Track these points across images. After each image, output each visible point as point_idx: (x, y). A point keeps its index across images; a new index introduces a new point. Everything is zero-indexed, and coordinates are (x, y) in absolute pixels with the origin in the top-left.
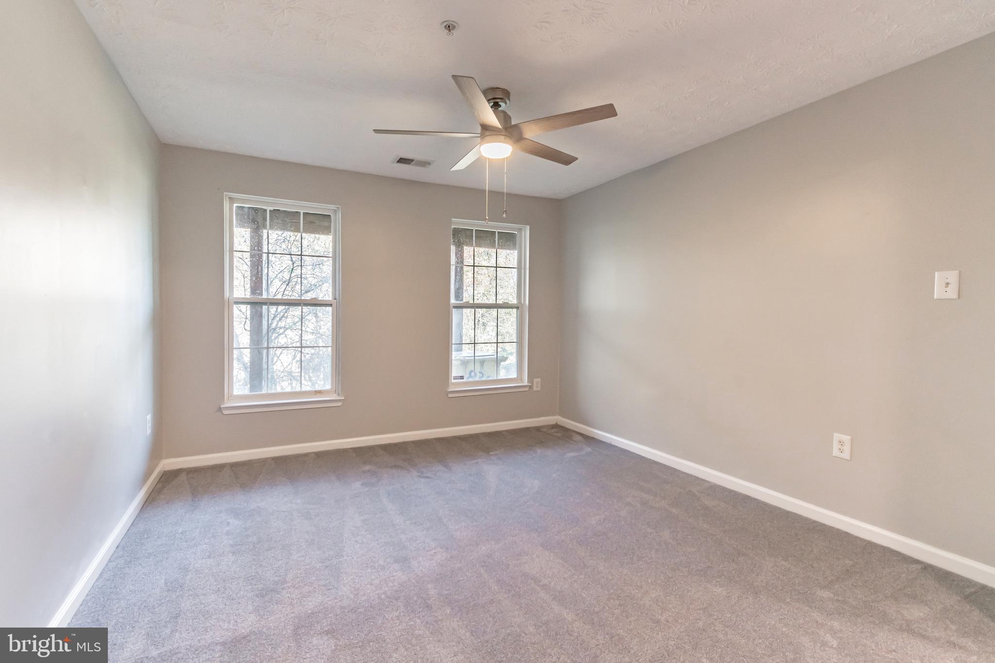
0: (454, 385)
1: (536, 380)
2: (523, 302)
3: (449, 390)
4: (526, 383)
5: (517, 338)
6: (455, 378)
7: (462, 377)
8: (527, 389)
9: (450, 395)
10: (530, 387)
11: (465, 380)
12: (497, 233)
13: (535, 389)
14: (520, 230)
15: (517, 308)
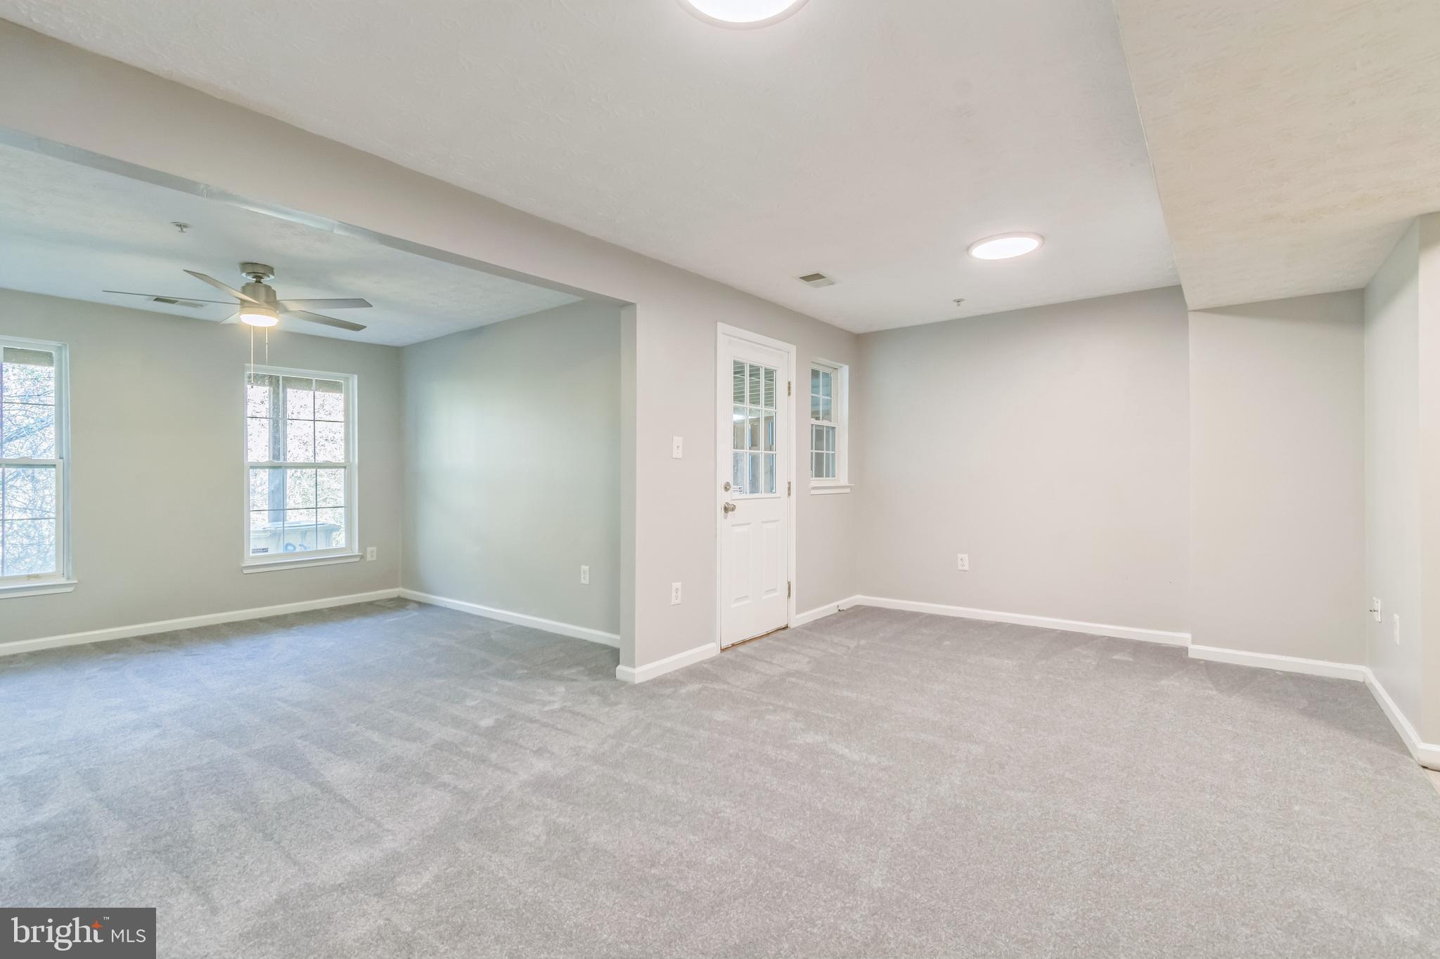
0: (250, 558)
1: (369, 549)
2: (351, 461)
3: (244, 565)
4: (356, 552)
5: (346, 501)
6: (255, 551)
7: (265, 550)
8: (358, 559)
9: (245, 572)
10: (362, 557)
11: (270, 552)
12: (314, 382)
13: (369, 558)
14: (347, 379)
15: (345, 467)
